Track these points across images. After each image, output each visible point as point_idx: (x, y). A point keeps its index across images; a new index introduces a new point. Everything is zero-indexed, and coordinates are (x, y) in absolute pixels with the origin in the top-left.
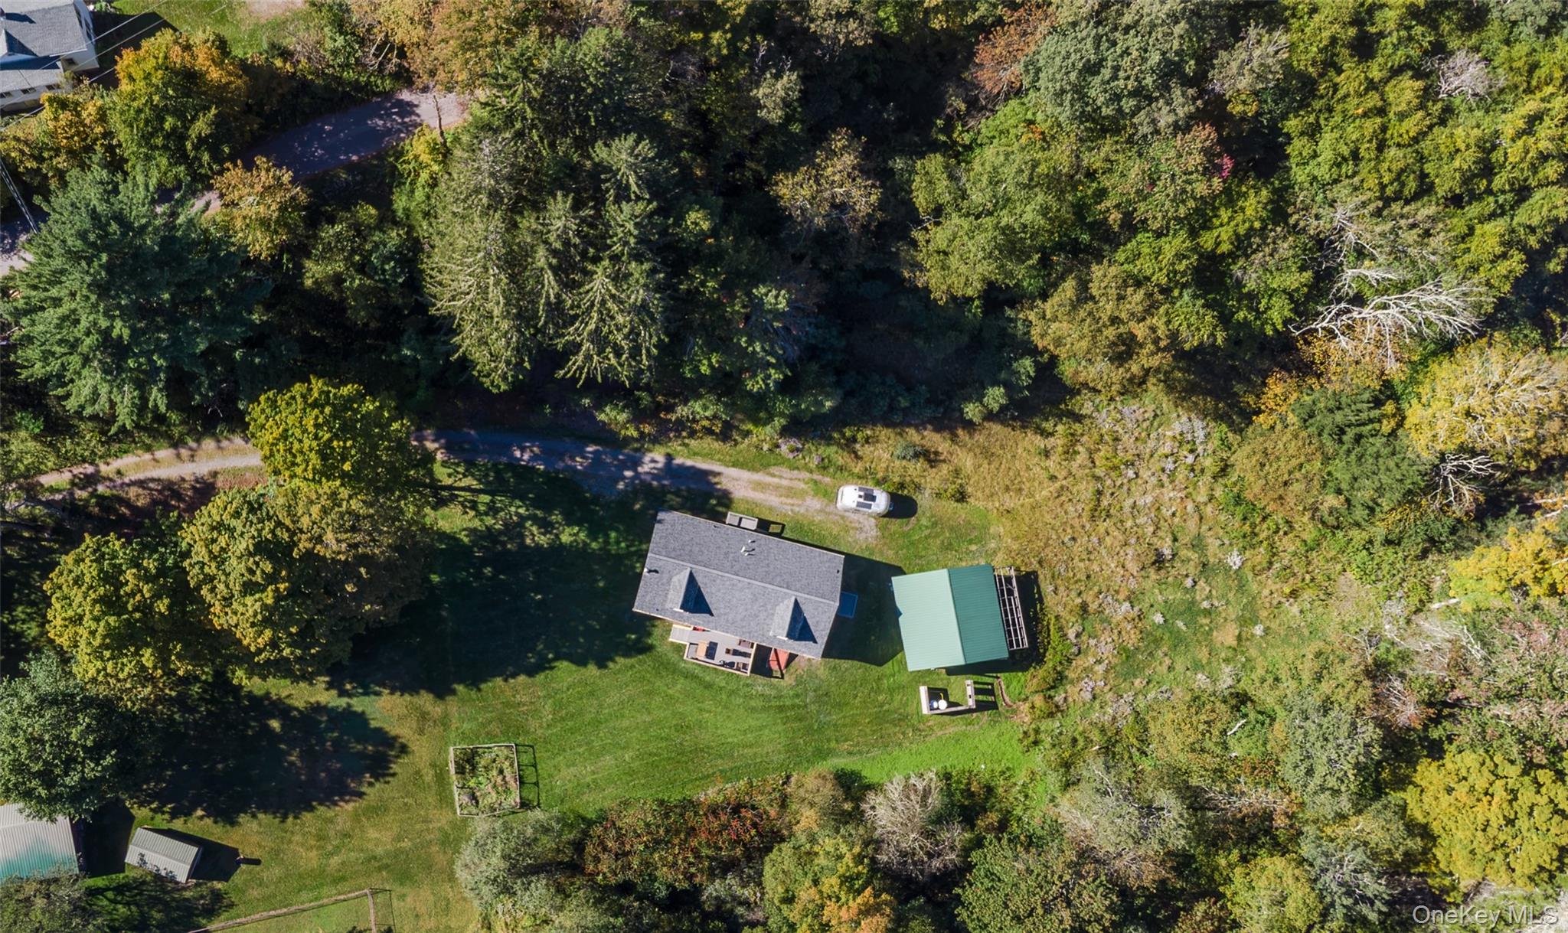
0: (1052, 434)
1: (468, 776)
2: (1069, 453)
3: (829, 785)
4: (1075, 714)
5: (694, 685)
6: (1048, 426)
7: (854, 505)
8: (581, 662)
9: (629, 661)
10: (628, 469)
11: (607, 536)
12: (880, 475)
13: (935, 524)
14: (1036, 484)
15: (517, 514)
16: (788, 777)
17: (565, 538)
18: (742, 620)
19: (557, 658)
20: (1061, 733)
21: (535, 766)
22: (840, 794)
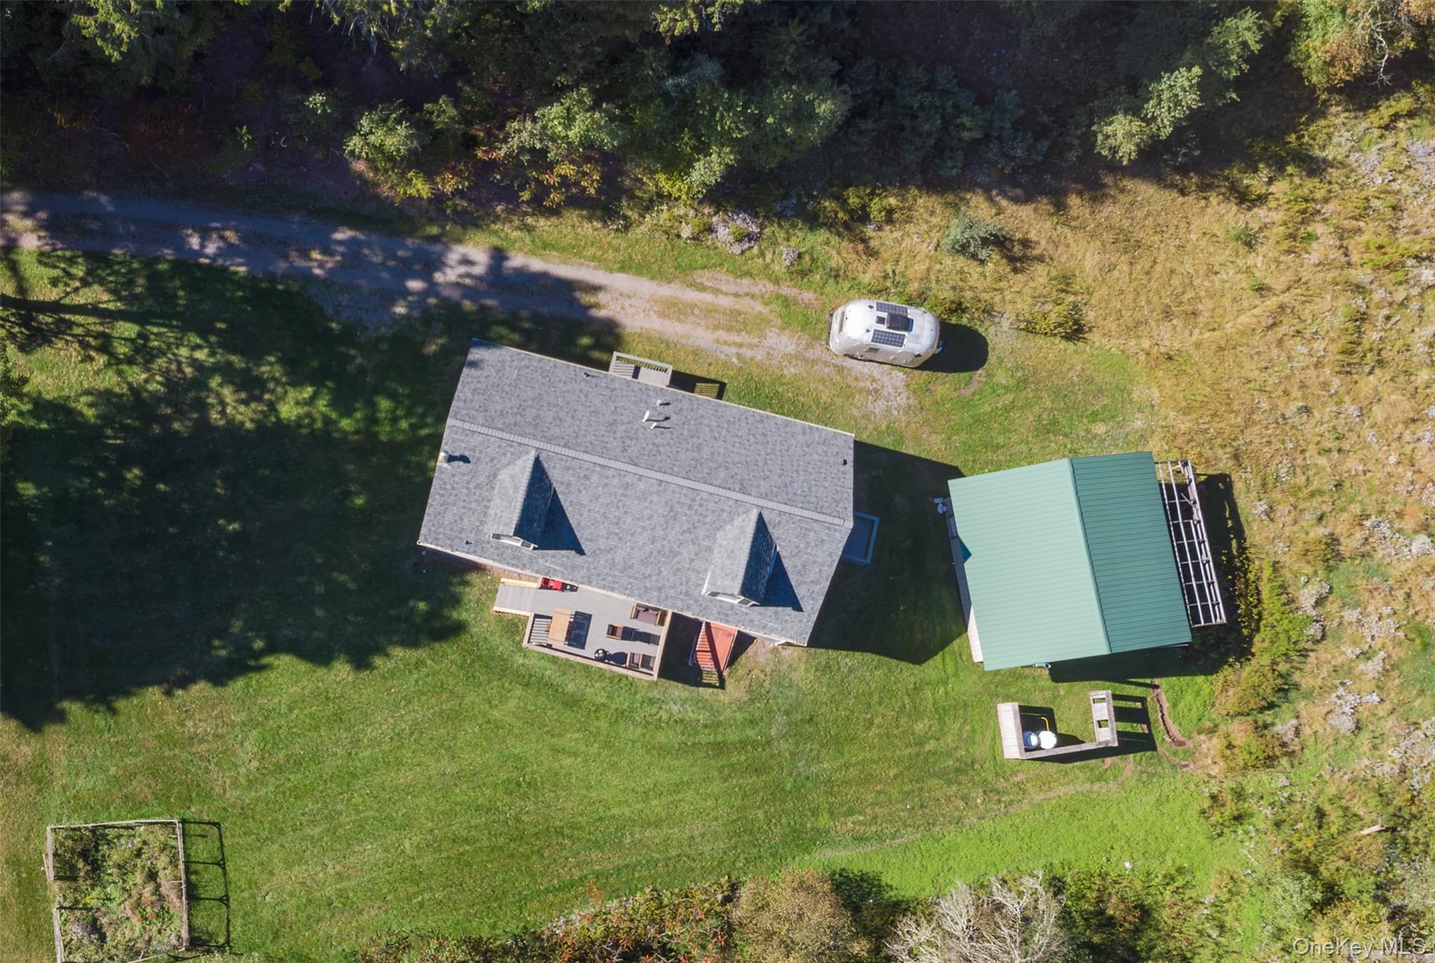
0: (1262, 199)
1: (83, 884)
2: (1297, 239)
3: (825, 906)
4: (1316, 760)
5: (542, 700)
6: (1255, 182)
7: (867, 338)
8: (319, 656)
9: (412, 655)
10: (415, 276)
11: (372, 406)
12: (914, 287)
13: (1022, 383)
14: (1226, 302)
15: (194, 363)
16: (734, 887)
17: (288, 411)
18: (645, 562)
19: (272, 649)
20: (1290, 800)
21: (221, 864)
22: (844, 921)
